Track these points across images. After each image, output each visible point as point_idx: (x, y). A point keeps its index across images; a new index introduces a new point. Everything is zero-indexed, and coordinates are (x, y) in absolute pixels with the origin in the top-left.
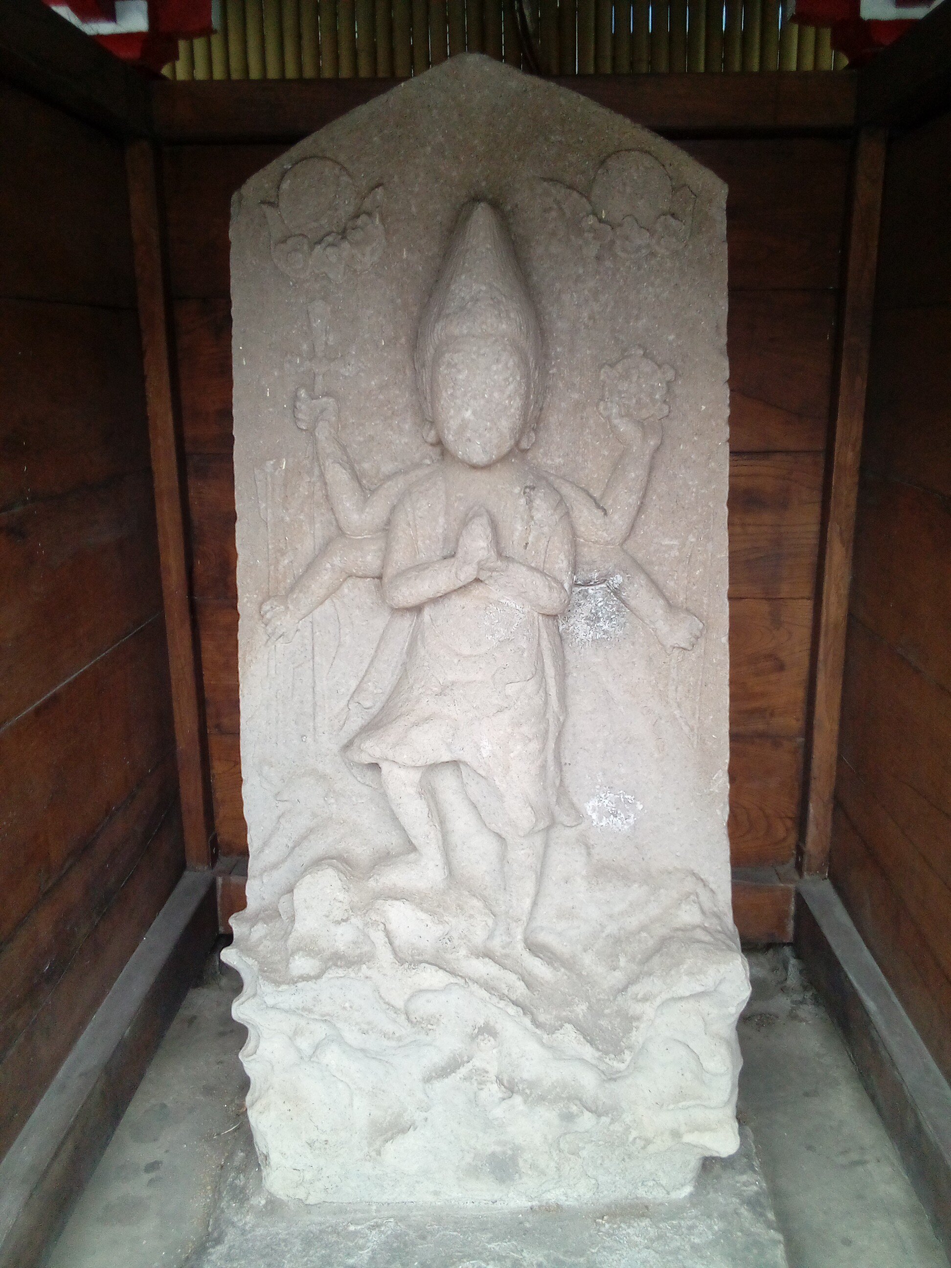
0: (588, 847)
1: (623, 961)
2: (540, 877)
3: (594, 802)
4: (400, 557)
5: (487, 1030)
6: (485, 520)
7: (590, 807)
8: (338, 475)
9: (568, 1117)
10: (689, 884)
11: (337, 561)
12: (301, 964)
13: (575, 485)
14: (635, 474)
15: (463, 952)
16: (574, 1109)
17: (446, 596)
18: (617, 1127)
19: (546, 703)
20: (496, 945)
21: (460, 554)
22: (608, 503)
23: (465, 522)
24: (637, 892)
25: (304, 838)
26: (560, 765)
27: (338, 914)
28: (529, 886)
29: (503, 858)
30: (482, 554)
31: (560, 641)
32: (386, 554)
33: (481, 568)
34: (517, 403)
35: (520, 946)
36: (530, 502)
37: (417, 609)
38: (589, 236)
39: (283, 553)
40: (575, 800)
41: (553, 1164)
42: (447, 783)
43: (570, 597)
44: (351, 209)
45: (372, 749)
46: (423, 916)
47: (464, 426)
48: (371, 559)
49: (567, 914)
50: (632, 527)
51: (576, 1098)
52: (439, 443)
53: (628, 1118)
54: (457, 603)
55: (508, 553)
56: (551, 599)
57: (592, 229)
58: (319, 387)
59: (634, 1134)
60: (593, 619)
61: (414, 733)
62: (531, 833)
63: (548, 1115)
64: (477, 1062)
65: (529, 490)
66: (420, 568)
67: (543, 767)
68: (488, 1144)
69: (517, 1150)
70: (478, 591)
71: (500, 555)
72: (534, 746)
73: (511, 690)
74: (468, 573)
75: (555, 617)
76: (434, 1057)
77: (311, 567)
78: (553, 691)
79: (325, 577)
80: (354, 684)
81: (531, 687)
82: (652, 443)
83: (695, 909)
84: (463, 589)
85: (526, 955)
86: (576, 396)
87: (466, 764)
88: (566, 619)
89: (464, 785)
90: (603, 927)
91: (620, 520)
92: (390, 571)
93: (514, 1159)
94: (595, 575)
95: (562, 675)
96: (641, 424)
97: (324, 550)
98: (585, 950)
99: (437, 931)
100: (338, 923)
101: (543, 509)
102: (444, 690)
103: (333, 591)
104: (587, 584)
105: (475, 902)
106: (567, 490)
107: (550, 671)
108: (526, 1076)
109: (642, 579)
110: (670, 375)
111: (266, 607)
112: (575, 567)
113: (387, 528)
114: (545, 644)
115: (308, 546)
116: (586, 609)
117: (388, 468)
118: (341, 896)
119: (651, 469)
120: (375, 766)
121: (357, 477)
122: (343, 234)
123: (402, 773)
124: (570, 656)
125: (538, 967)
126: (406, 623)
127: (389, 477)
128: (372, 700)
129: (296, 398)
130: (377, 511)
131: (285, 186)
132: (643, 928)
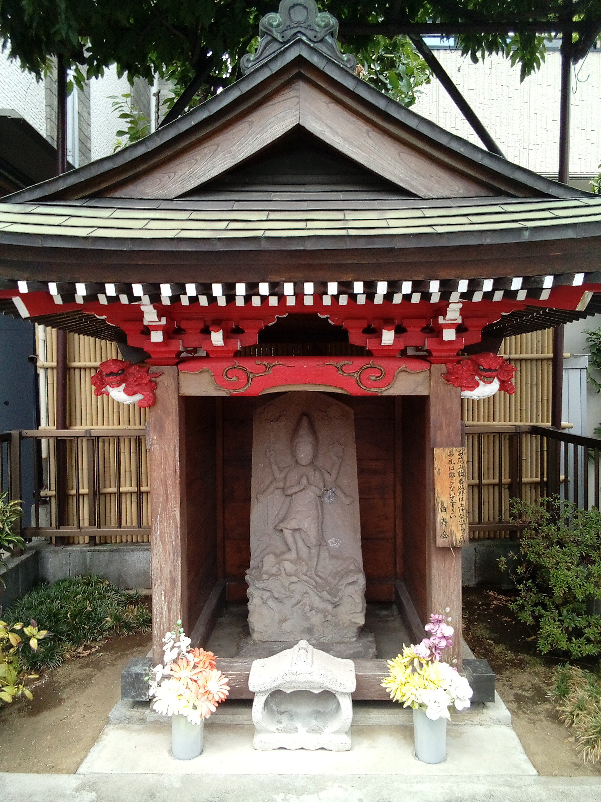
0: (329, 551)
1: (337, 578)
2: (318, 558)
3: (330, 540)
4: (288, 484)
5: (306, 593)
6: (306, 476)
7: (329, 541)
8: (275, 467)
9: (325, 616)
10: (352, 560)
11: (274, 485)
12: (265, 576)
13: (324, 469)
14: (337, 467)
15: (301, 574)
16: (326, 614)
17: (298, 492)
18: (337, 620)
19: (319, 516)
20: (308, 574)
21: (301, 483)
22: (331, 473)
23: (302, 477)
24: (340, 562)
25: (265, 549)
26: (322, 531)
27: (273, 565)
28: (316, 560)
29: (310, 553)
30: (305, 483)
31: (322, 503)
32: (285, 483)
33: (305, 486)
34: (312, 453)
35: (314, 574)
36: (315, 472)
37: (291, 495)
38: (326, 420)
39: (262, 484)
40: (326, 539)
41: (322, 630)
42: (297, 534)
43: (324, 492)
44: (279, 415)
45: (282, 526)
46: (292, 565)
47: (301, 458)
48: (281, 485)
49: (324, 567)
50: (337, 478)
51: (327, 611)
52: (296, 461)
53: (339, 618)
54: (300, 493)
55: (310, 483)
56: (319, 493)
57: (327, 419)
58: (271, 449)
59: (341, 622)
60: (329, 498)
61: (291, 522)
62: (315, 546)
63: (320, 616)
64: (304, 601)
65: (314, 470)
66: (292, 486)
67: (318, 530)
68: (307, 625)
69: (314, 626)
70: (304, 491)
71: (309, 483)
72: (316, 525)
73: (311, 512)
74: (302, 487)
75: (320, 497)
76: (294, 601)
77: (268, 487)
78: (320, 513)
79: (271, 489)
80: (277, 513)
81: (315, 512)
82: (340, 460)
83: (354, 565)
84: (301, 491)
85: (315, 576)
86: (324, 451)
87: (301, 529)
88: (323, 498)
89: (301, 535)
90: (333, 571)
91: (334, 476)
92: (286, 487)
93: (313, 628)
94: (329, 488)
95: (322, 511)
96: (338, 457)
97: (271, 483)
98: (329, 576)
99: (295, 568)
100: (273, 567)
101: (317, 474)
102: (297, 512)
103: (273, 492)
104: (327, 490)
105: (303, 563)
106: (323, 470)
107: (320, 509)
108: (315, 606)
109: (339, 489)
110: (343, 447)
111: (258, 496)
112: (324, 486)
113: (285, 479)
114: (318, 503)
115: (267, 482)
116: (327, 496)
117: (285, 466)
118: (274, 560)
119: (340, 466)
120: (282, 530)
121: (278, 467)
122: (277, 420)
123: (288, 531)
124: (324, 506)
125: (318, 580)
126: (288, 499)
127: (285, 468)
128: (281, 516)
129: (266, 451)
130: (283, 475)
131: (266, 410)
132: (342, 570)
